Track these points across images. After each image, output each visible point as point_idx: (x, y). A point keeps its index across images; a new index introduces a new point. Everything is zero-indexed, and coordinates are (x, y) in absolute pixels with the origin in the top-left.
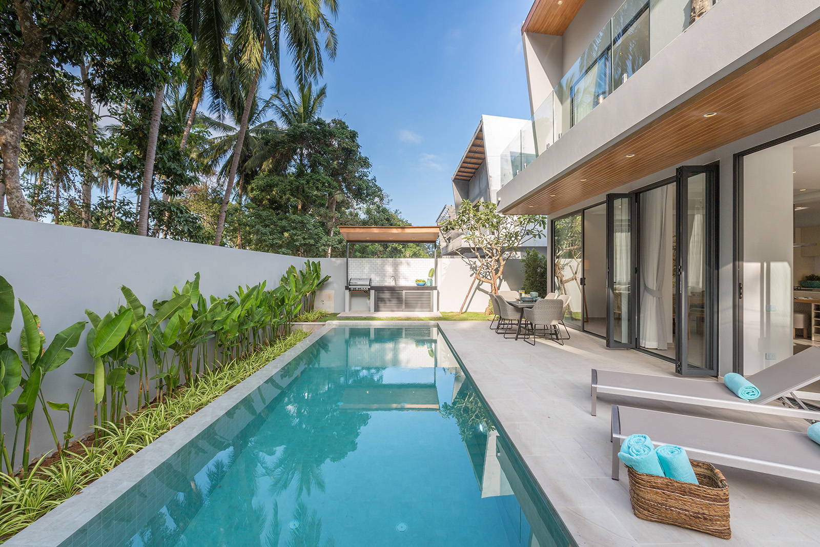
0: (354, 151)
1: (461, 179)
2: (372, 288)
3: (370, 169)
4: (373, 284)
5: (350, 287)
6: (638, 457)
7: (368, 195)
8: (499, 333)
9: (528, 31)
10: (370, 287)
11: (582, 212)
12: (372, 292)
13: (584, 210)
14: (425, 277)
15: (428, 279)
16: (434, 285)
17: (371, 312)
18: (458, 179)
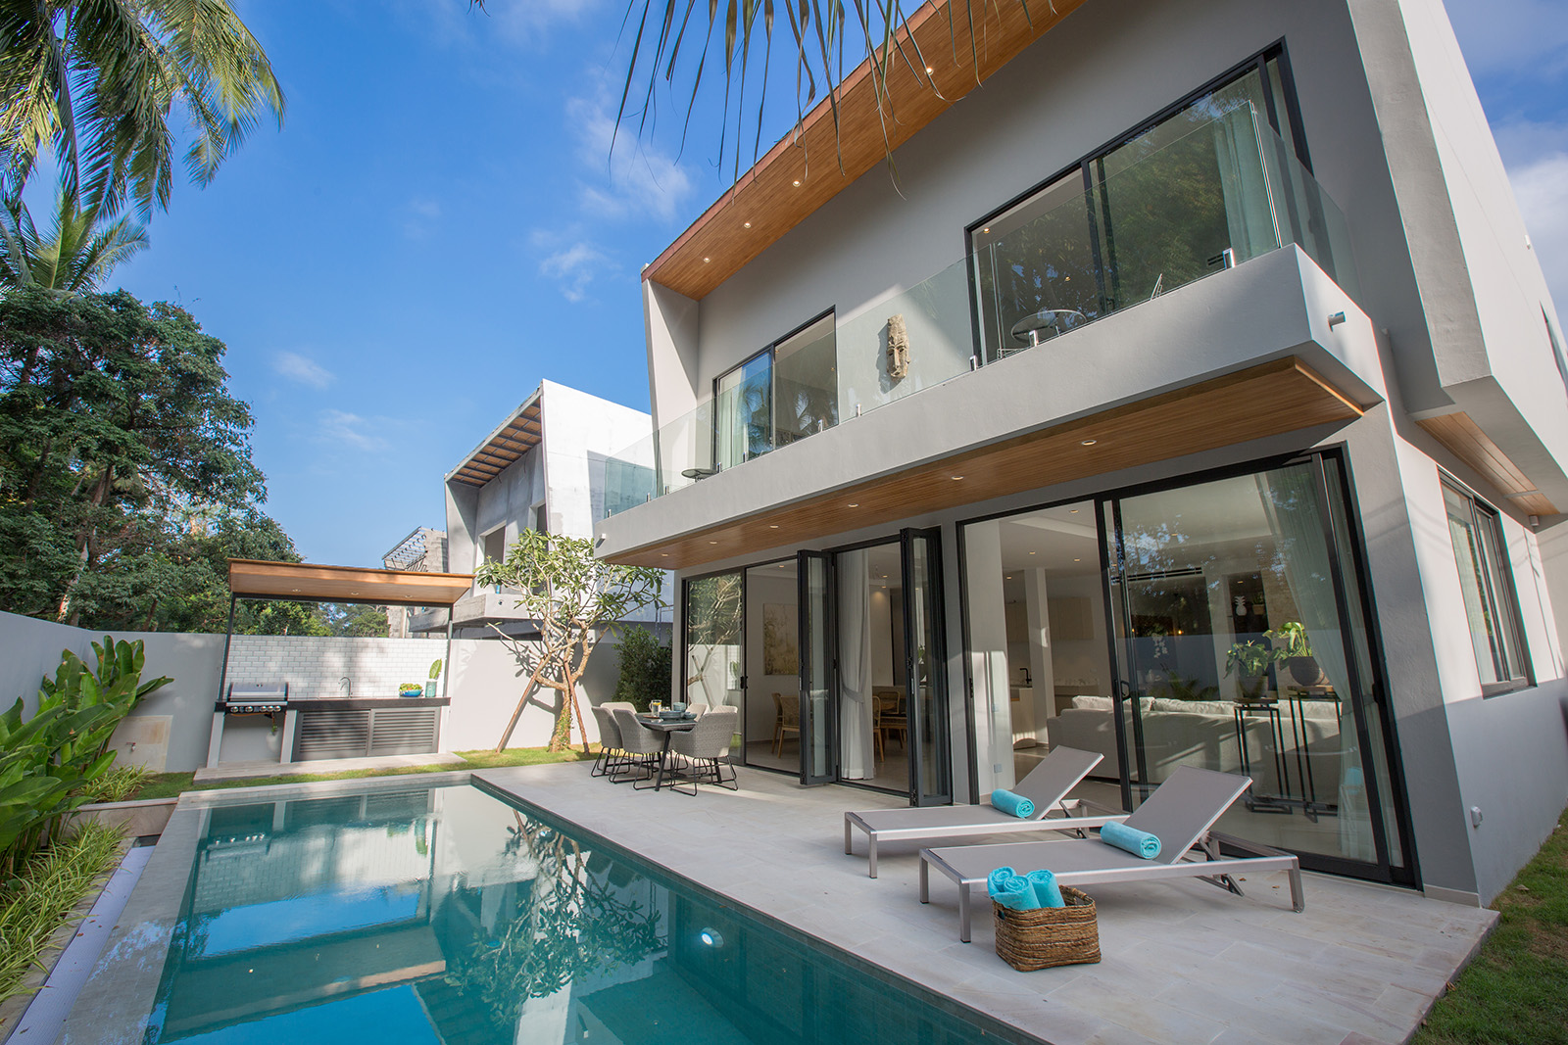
0: (213, 383)
1: (463, 482)
2: (293, 705)
3: (248, 430)
4: (292, 697)
5: (228, 704)
6: (1020, 892)
7: (228, 483)
8: (615, 783)
9: (654, 282)
10: (286, 703)
11: (743, 571)
12: (291, 717)
13: (746, 568)
14: (418, 678)
15: (428, 684)
16: (440, 695)
17: (282, 763)
18: (459, 480)
